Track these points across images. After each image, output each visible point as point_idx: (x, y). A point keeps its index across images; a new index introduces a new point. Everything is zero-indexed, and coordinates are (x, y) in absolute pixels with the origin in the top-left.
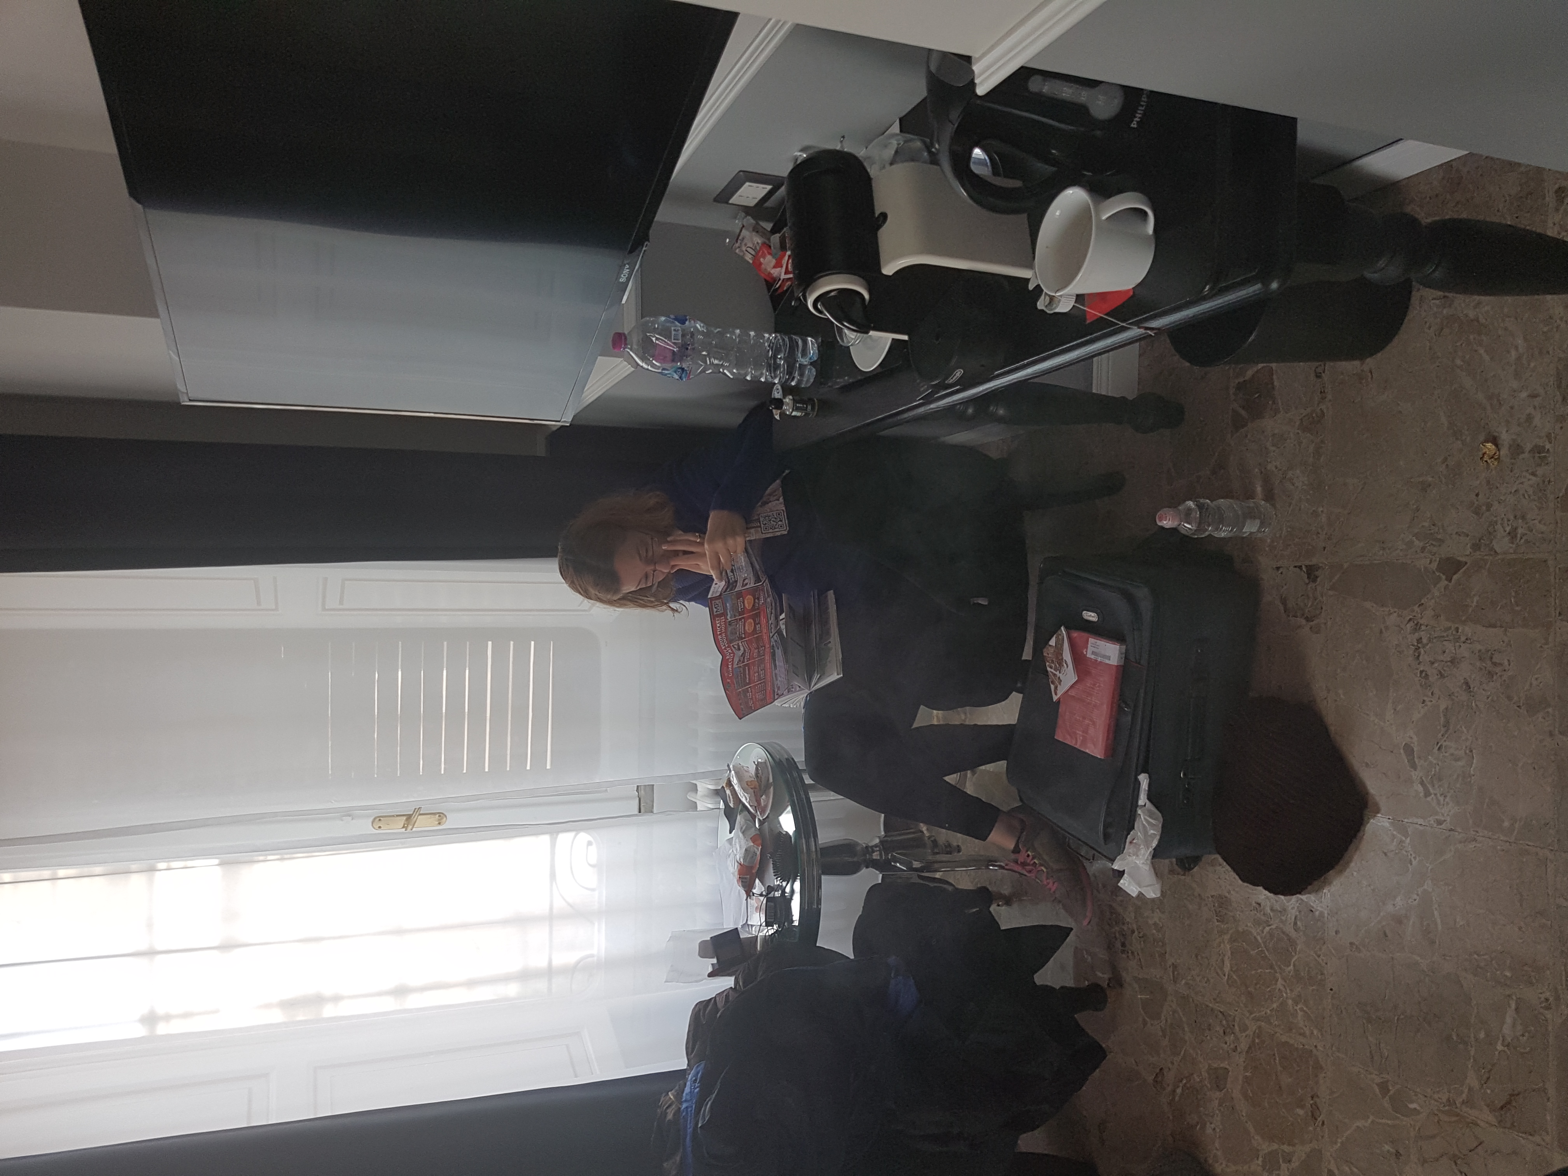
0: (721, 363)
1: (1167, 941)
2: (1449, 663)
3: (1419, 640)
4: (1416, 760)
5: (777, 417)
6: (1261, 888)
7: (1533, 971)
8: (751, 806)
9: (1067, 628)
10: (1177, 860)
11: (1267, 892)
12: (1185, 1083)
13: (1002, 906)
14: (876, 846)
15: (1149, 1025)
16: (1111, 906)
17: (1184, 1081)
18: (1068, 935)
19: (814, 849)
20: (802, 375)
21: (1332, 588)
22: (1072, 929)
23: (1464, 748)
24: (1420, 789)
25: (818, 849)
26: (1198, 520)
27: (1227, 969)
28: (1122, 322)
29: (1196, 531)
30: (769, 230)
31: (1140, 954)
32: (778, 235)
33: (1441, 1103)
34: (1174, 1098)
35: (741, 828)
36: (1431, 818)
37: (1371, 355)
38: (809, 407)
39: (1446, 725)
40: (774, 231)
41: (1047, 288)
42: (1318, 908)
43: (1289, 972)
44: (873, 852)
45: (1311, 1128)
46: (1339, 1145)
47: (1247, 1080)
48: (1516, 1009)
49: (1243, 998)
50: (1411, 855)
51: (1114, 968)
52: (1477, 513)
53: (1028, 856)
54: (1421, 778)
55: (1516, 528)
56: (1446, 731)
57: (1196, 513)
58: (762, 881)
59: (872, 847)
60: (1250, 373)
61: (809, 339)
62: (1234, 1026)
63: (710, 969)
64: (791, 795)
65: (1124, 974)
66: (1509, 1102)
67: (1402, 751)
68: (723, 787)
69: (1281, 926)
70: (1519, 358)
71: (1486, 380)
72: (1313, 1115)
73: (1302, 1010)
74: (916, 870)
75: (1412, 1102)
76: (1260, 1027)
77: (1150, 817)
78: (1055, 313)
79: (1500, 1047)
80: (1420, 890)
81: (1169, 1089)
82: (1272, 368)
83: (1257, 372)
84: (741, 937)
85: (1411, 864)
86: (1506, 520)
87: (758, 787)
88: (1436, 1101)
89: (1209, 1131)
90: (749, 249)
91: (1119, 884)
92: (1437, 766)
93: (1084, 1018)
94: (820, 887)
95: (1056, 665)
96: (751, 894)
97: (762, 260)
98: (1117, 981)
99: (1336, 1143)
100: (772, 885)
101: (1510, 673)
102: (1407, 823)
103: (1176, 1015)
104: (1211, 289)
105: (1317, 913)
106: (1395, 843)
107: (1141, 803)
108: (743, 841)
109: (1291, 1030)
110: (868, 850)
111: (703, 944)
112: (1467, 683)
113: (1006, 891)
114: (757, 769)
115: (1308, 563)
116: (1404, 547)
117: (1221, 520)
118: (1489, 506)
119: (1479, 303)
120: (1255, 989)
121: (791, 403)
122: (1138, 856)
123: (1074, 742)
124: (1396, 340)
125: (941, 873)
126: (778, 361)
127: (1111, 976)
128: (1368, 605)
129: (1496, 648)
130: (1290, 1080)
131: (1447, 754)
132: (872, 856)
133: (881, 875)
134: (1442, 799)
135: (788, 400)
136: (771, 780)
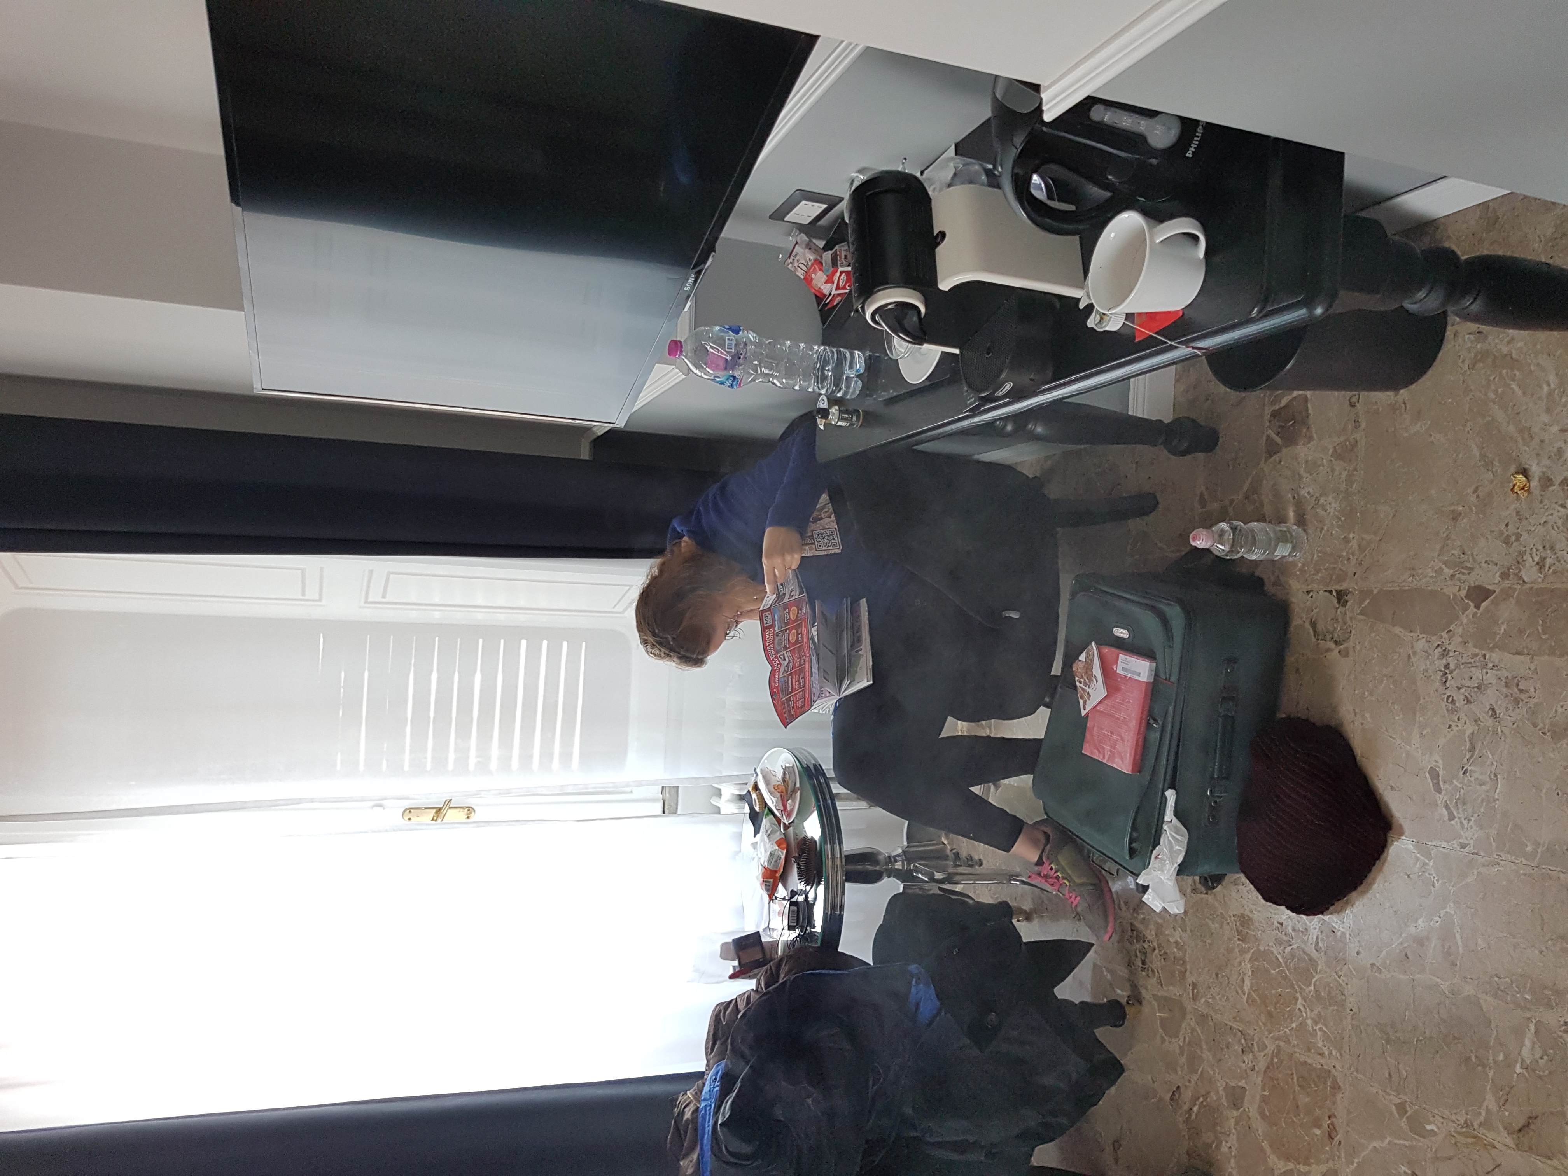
0: (771, 372)
1: (1187, 960)
2: (1476, 689)
3: (1447, 666)
4: (1441, 783)
5: (822, 427)
6: (1283, 908)
7: (1552, 995)
8: (777, 810)
9: (1096, 643)
10: (1200, 877)
11: (1289, 912)
12: (1202, 1102)
13: (1022, 922)
14: (898, 855)
15: (1167, 1043)
16: (1132, 924)
17: (1201, 1099)
18: (1088, 951)
19: (839, 856)
20: (848, 387)
21: (1362, 613)
22: (1092, 945)
23: (1489, 773)
24: (1445, 812)
25: (843, 856)
26: (1231, 541)
27: (1247, 988)
28: (1171, 340)
29: (1229, 552)
30: (821, 247)
31: (1160, 972)
32: (830, 252)
33: (1459, 1125)
34: (1190, 1115)
35: (767, 832)
36: (1454, 842)
37: (1406, 386)
38: (855, 418)
39: (1472, 749)
40: (826, 248)
41: (1099, 306)
42: (1341, 929)
43: (1310, 992)
44: (896, 861)
45: (1327, 1148)
46: (1355, 1165)
47: (1264, 1099)
48: (1536, 1032)
49: (1263, 1017)
50: (1434, 878)
51: (1134, 987)
52: (1507, 543)
53: (1051, 869)
54: (1446, 801)
55: (1545, 558)
56: (1472, 756)
57: (1229, 535)
58: (785, 886)
59: (894, 857)
60: (1284, 402)
61: (857, 352)
62: (1252, 1044)
63: (731, 972)
64: (818, 800)
65: (1143, 992)
66: (1528, 1125)
67: (1427, 775)
68: (749, 791)
69: (1303, 946)
70: (1550, 394)
71: (1518, 414)
72: (1330, 1136)
73: (1321, 1029)
74: (938, 881)
75: (1430, 1123)
76: (1278, 1046)
77: (1176, 833)
78: (1105, 331)
79: (1518, 1070)
80: (1442, 913)
81: (1186, 1107)
82: (1307, 396)
83: (1292, 400)
84: (763, 940)
85: (1434, 886)
86: (1534, 550)
87: (784, 791)
88: (1453, 1121)
89: (1224, 1149)
90: (801, 265)
91: (1143, 899)
92: (1462, 790)
93: (1103, 1033)
94: (843, 893)
95: (1085, 680)
96: (774, 898)
97: (813, 275)
98: (1136, 998)
99: (1352, 1164)
100: (795, 890)
101: (1535, 700)
102: (1431, 845)
103: (1195, 1034)
104: (1259, 312)
105: (1339, 934)
106: (1418, 866)
107: (1167, 818)
108: (768, 845)
109: (1309, 1050)
110: (891, 860)
111: (724, 945)
112: (1493, 710)
113: (1026, 907)
114: (784, 774)
115: (1338, 587)
116: (1434, 575)
117: (1254, 543)
118: (1518, 537)
119: (1513, 339)
120: (1276, 1009)
121: (837, 413)
122: (1162, 871)
123: (1101, 757)
124: (1430, 372)
125: (962, 886)
126: (826, 373)
127: (1129, 993)
128: (1397, 630)
129: (1522, 675)
130: (1307, 1100)
131: (1472, 779)
132: (894, 865)
133: (902, 885)
134: (1465, 822)
135: (834, 410)
136: (798, 785)
